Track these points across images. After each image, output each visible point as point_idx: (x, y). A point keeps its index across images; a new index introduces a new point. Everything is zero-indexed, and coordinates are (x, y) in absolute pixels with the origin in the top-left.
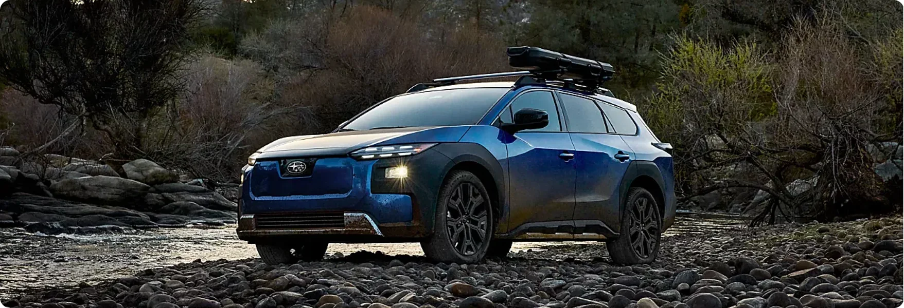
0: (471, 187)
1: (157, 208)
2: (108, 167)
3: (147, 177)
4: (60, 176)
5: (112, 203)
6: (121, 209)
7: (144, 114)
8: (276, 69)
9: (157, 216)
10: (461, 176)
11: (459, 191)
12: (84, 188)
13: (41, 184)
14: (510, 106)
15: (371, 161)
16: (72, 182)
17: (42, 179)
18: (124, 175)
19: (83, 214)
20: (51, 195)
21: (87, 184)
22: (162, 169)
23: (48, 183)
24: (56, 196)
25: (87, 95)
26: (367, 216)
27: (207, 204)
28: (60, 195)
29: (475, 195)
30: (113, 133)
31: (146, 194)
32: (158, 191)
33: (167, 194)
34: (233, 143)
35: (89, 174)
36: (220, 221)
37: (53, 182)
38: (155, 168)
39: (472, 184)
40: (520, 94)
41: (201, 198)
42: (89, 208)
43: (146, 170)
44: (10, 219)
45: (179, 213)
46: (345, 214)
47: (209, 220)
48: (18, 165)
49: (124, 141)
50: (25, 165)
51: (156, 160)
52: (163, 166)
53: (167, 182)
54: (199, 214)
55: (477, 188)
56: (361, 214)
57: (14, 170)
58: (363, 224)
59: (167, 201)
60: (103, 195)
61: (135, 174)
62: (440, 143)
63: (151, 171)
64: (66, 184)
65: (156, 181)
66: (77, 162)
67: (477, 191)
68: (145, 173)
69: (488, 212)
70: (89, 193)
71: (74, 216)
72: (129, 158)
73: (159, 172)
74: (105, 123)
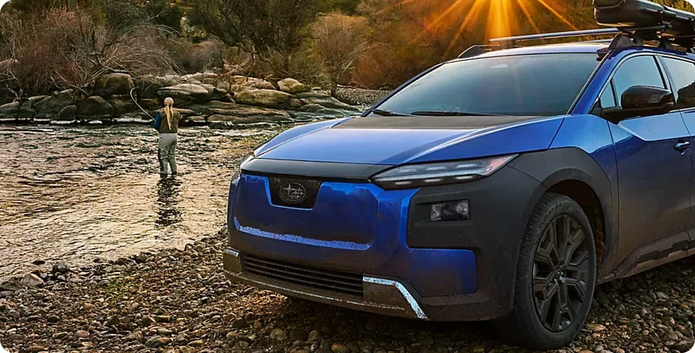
0: (569, 219)
1: (297, 108)
2: (269, 84)
3: (291, 89)
4: (240, 90)
5: (269, 106)
6: (273, 111)
7: (289, 51)
8: (375, 21)
9: (295, 114)
10: (554, 206)
11: (551, 231)
12: (253, 97)
13: (229, 95)
14: (611, 81)
15: (408, 191)
16: (246, 94)
17: (229, 92)
18: (278, 89)
19: (250, 115)
20: (234, 101)
21: (255, 95)
22: (300, 84)
23: (233, 94)
24: (237, 103)
25: (255, 41)
26: (401, 287)
27: (326, 105)
28: (239, 102)
29: (573, 230)
30: (272, 62)
31: (290, 100)
32: (299, 98)
33: (302, 99)
34: (346, 65)
35: (257, 87)
36: (333, 116)
37: (236, 93)
38: (297, 83)
39: (570, 215)
40: (621, 62)
41: (324, 101)
42: (254, 110)
43: (291, 85)
44: (202, 120)
45: (309, 111)
46: (365, 279)
47: (327, 116)
48: (215, 84)
49: (278, 68)
50: (221, 84)
51: (297, 79)
52: (301, 82)
53: (304, 92)
54: (322, 112)
55: (576, 220)
56: (390, 283)
57: (212, 87)
58: (394, 299)
59: (304, 103)
60: (264, 101)
61: (285, 87)
62: (521, 153)
63: (294, 85)
64: (243, 94)
65: (296, 92)
66: (251, 80)
67: (575, 225)
68: (291, 87)
69: (591, 253)
70: (256, 100)
71: (244, 116)
72: (281, 78)
73: (298, 86)
74: (267, 57)
